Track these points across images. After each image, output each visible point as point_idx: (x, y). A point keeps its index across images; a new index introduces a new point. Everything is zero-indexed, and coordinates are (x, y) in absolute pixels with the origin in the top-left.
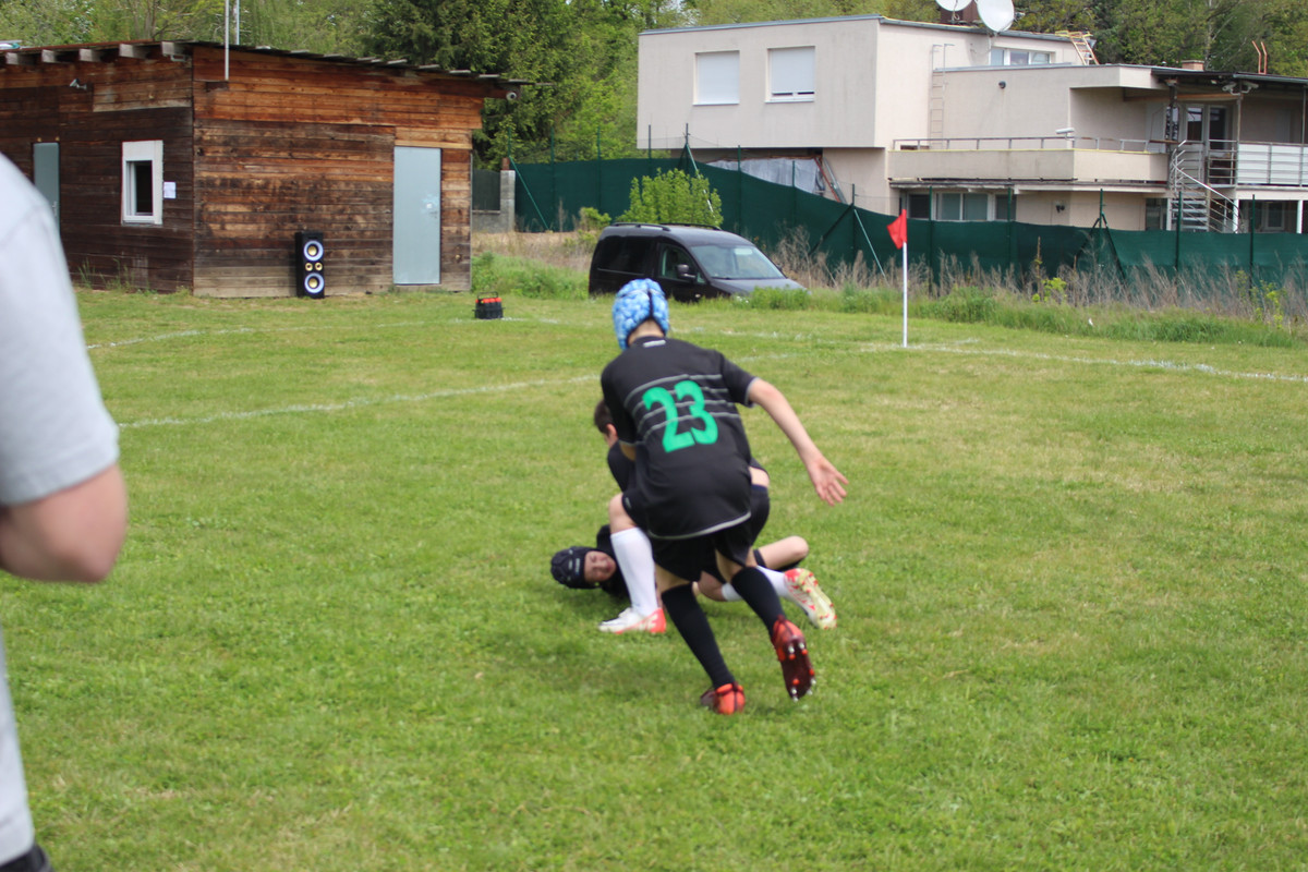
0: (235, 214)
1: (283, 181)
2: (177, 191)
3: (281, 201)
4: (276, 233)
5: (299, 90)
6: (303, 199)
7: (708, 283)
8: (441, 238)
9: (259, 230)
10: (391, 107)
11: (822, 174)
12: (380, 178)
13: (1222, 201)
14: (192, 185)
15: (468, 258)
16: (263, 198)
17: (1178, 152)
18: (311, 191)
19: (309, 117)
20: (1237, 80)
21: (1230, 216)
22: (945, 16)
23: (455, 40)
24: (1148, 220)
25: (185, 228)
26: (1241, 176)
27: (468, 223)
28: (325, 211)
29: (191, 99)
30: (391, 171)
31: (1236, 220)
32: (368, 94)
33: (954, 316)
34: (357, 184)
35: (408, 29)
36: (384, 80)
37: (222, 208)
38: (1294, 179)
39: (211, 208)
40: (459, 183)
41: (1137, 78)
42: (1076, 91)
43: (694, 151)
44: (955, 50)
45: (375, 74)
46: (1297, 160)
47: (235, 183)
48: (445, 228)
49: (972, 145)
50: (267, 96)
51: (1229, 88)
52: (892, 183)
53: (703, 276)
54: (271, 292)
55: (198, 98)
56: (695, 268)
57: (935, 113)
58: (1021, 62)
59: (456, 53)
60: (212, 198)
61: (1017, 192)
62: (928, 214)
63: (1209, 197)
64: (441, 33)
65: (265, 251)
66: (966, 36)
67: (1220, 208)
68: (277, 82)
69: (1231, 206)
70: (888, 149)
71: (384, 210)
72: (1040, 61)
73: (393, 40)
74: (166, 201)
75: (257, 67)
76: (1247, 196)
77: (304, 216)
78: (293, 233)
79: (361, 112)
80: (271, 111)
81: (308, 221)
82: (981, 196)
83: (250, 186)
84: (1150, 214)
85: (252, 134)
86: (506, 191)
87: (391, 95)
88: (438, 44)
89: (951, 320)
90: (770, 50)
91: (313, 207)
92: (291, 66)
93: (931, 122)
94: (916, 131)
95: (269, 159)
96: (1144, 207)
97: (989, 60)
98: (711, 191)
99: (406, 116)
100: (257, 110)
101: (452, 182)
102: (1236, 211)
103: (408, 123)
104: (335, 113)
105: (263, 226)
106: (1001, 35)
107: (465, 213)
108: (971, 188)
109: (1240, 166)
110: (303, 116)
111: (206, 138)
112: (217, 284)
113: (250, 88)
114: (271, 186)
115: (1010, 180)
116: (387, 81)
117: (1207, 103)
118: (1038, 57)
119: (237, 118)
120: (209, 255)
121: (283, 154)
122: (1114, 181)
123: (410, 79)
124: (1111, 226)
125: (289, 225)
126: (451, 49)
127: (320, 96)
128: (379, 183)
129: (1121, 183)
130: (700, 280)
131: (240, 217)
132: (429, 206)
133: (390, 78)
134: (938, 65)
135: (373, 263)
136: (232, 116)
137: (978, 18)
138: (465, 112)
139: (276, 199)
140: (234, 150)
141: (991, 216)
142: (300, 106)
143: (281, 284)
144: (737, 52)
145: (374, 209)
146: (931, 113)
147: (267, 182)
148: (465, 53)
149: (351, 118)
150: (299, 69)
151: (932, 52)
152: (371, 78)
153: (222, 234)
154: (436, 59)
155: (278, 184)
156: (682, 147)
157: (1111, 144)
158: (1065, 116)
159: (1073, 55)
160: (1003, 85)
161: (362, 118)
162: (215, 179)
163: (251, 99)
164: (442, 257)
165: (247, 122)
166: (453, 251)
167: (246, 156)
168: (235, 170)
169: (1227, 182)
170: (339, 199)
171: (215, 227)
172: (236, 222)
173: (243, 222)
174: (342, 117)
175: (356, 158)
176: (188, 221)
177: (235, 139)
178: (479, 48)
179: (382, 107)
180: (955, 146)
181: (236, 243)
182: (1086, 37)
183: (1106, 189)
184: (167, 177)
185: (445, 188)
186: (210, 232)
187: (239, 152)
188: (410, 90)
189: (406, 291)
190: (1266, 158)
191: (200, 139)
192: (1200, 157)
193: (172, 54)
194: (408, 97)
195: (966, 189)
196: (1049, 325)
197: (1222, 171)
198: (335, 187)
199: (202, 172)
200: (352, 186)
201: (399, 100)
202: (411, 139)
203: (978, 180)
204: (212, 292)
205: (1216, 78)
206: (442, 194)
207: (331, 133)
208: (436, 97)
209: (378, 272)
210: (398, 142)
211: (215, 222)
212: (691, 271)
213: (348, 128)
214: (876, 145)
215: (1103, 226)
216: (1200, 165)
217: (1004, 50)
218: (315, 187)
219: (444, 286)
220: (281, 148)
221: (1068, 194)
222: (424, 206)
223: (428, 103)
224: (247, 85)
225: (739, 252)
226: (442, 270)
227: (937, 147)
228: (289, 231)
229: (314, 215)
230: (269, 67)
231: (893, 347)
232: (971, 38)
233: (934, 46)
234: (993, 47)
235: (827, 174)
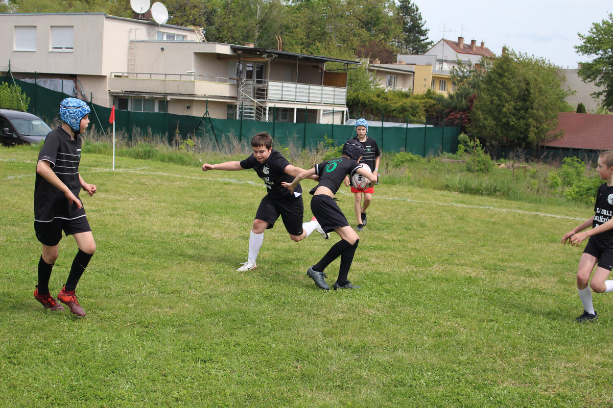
7: (19, 137)
11: (76, 87)
13: (261, 107)
17: (242, 84)
20: (268, 53)
21: (265, 114)
22: (136, 16)
24: (228, 115)
26: (270, 96)
31: (267, 116)
33: (137, 156)
38: (293, 98)
41: (224, 49)
42: (197, 54)
43: (13, 73)
44: (140, 32)
46: (294, 90)
49: (148, 77)
51: (265, 56)
52: (110, 92)
53: (16, 134)
56: (12, 130)
57: (131, 60)
58: (171, 39)
61: (168, 99)
62: (127, 109)
63: (255, 105)
66: (146, 25)
67: (260, 110)
69: (265, 109)
70: (108, 77)
72: (180, 39)
76: (272, 105)
82: (152, 100)
84: (229, 112)
89: (136, 158)
90: (51, 26)
93: (129, 65)
94: (122, 69)
96: (226, 109)
97: (156, 37)
98: (22, 94)
102: (267, 112)
106: (162, 26)
108: (147, 96)
109: (269, 91)
115: (165, 93)
117: (255, 62)
118: (179, 37)
122: (213, 96)
124: (211, 116)
129: (216, 97)
130: (14, 136)
134: (133, 38)
137: (152, 18)
141: (156, 110)
144: (36, 27)
146: (129, 60)
151: (130, 32)
156: (7, 71)
157: (212, 79)
158: (191, 65)
159: (196, 37)
160: (163, 49)
169: (264, 98)
180: (140, 77)
182: (201, 29)
183: (209, 99)
190: (280, 88)
192: (251, 86)
195: (145, 97)
196: (182, 161)
197: (261, 93)
203: (151, 93)
205: (259, 51)
212: (10, 131)
214: (102, 75)
215: (208, 116)
216: (252, 90)
217: (163, 33)
221: (192, 101)
225: (34, 123)
227: (132, 77)
231: (108, 170)
232: (148, 27)
233: (131, 29)
234: (158, 31)
235: (78, 87)
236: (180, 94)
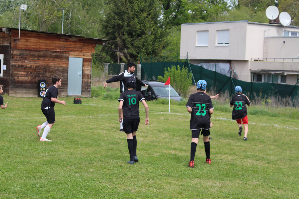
0: (22, 74)
1: (36, 66)
2: (7, 68)
3: (35, 71)
4: (33, 80)
5: (41, 41)
6: (42, 71)
8: (82, 83)
9: (28, 79)
10: (68, 47)
11: (231, 68)
12: (64, 66)
14: (10, 66)
15: (90, 88)
16: (30, 70)
18: (44, 69)
19: (44, 49)
22: (270, 21)
23: (128, 25)
25: (8, 78)
27: (90, 79)
28: (48, 74)
29: (10, 43)
30: (68, 64)
32: (62, 43)
34: (58, 67)
35: (114, 22)
36: (66, 39)
37: (18, 73)
39: (15, 73)
40: (88, 67)
44: (273, 31)
45: (64, 37)
47: (22, 66)
48: (83, 80)
49: (273, 60)
50: (32, 43)
52: (251, 70)
53: (155, 95)
54: (31, 96)
55: (12, 43)
56: (153, 93)
57: (265, 50)
58: (295, 35)
59: (128, 30)
60: (15, 70)
61: (285, 74)
64: (124, 23)
65: (30, 85)
68: (35, 39)
70: (250, 61)
71: (65, 74)
73: (110, 25)
74: (4, 70)
75: (29, 35)
77: (42, 75)
78: (38, 80)
79: (59, 48)
80: (33, 47)
81: (43, 77)
82: (276, 75)
83: (26, 67)
85: (27, 53)
86: (139, 71)
87: (68, 43)
88: (123, 27)
90: (217, 30)
91: (44, 73)
92: (39, 35)
93: (264, 53)
94: (259, 55)
95: (32, 60)
97: (283, 34)
99: (73, 49)
100: (29, 46)
101: (86, 67)
103: (74, 51)
104: (52, 48)
105: (30, 78)
106: (287, 27)
107: (89, 76)
108: (272, 73)
110: (42, 48)
111: (14, 54)
112: (16, 93)
113: (27, 41)
114: (32, 67)
115: (284, 71)
116: (67, 39)
119: (23, 49)
120: (14, 85)
121: (36, 59)
123: (74, 39)
125: (37, 78)
126: (126, 28)
127: (47, 43)
128: (64, 67)
130: (153, 96)
131: (23, 75)
132: (79, 74)
133: (68, 39)
134: (266, 36)
135: (62, 89)
136: (22, 48)
137: (280, 22)
138: (90, 48)
139: (34, 70)
140: (22, 57)
141: (280, 82)
142: (42, 46)
143: (35, 94)
144: (208, 31)
145: (62, 74)
146: (264, 50)
147: (31, 66)
148: (131, 29)
149: (56, 49)
150: (41, 36)
151: (265, 32)
152: (62, 38)
153: (18, 80)
154: (122, 31)
155: (34, 67)
160: (284, 42)
161: (60, 49)
162: (16, 65)
163: (28, 44)
164: (82, 88)
165: (26, 50)
166: (86, 86)
167: (26, 59)
168: (22, 62)
170: (52, 71)
171: (16, 78)
172: (22, 77)
173: (24, 77)
174: (54, 49)
175: (58, 60)
176: (9, 76)
177: (22, 54)
178: (136, 28)
179: (66, 46)
180: (269, 60)
181: (22, 82)
184: (4, 64)
185: (84, 69)
186: (14, 79)
187: (23, 58)
188: (74, 42)
189: (71, 97)
191: (12, 54)
193: (6, 31)
194: (73, 44)
198: (51, 68)
199: (13, 63)
200: (56, 68)
201: (71, 44)
202: (75, 55)
203: (275, 70)
204: (14, 95)
206: (83, 70)
207: (50, 53)
208: (82, 44)
209: (63, 91)
210: (70, 56)
211: (16, 76)
213: (56, 52)
214: (246, 59)
217: (289, 32)
218: (45, 68)
219: (83, 96)
220: (36, 57)
222: (78, 73)
223: (79, 46)
224: (26, 40)
226: (82, 91)
228: (37, 79)
229: (45, 75)
230: (33, 35)
232: (277, 28)
233: (265, 30)
234: (285, 31)
235: (232, 68)
236: (292, 71)
